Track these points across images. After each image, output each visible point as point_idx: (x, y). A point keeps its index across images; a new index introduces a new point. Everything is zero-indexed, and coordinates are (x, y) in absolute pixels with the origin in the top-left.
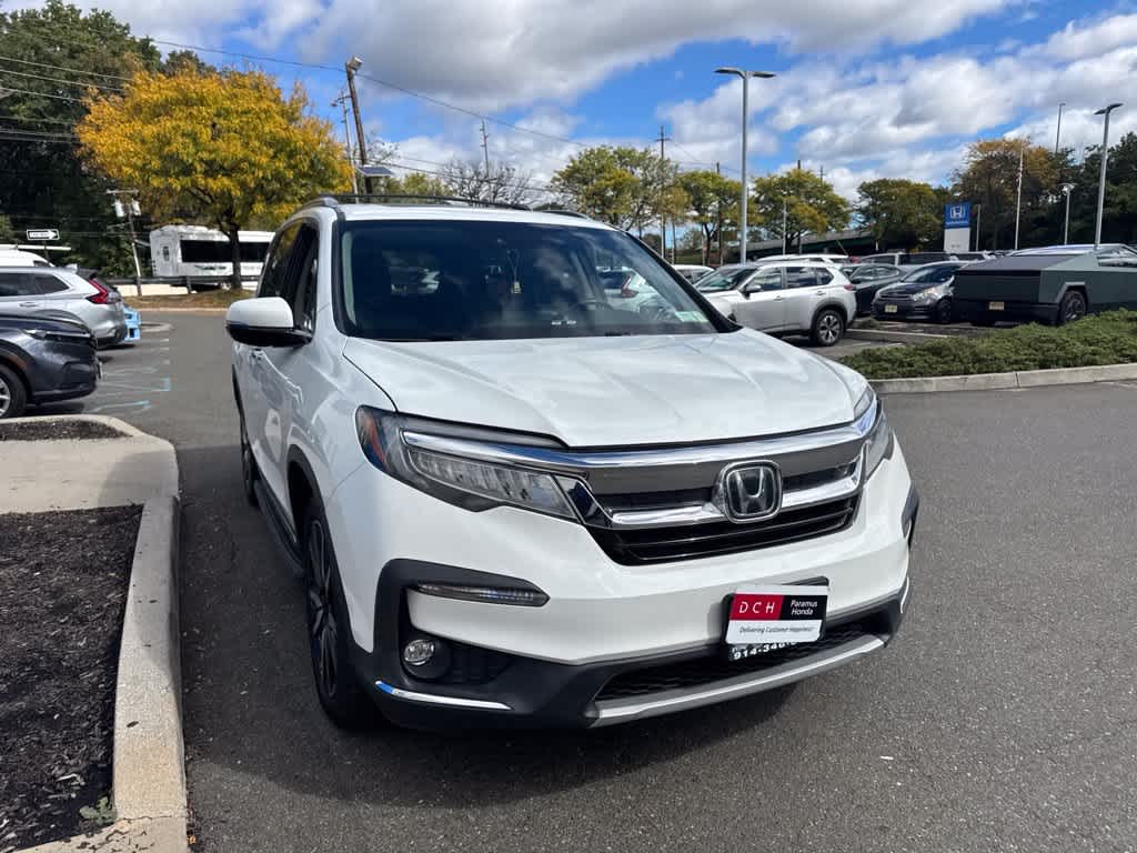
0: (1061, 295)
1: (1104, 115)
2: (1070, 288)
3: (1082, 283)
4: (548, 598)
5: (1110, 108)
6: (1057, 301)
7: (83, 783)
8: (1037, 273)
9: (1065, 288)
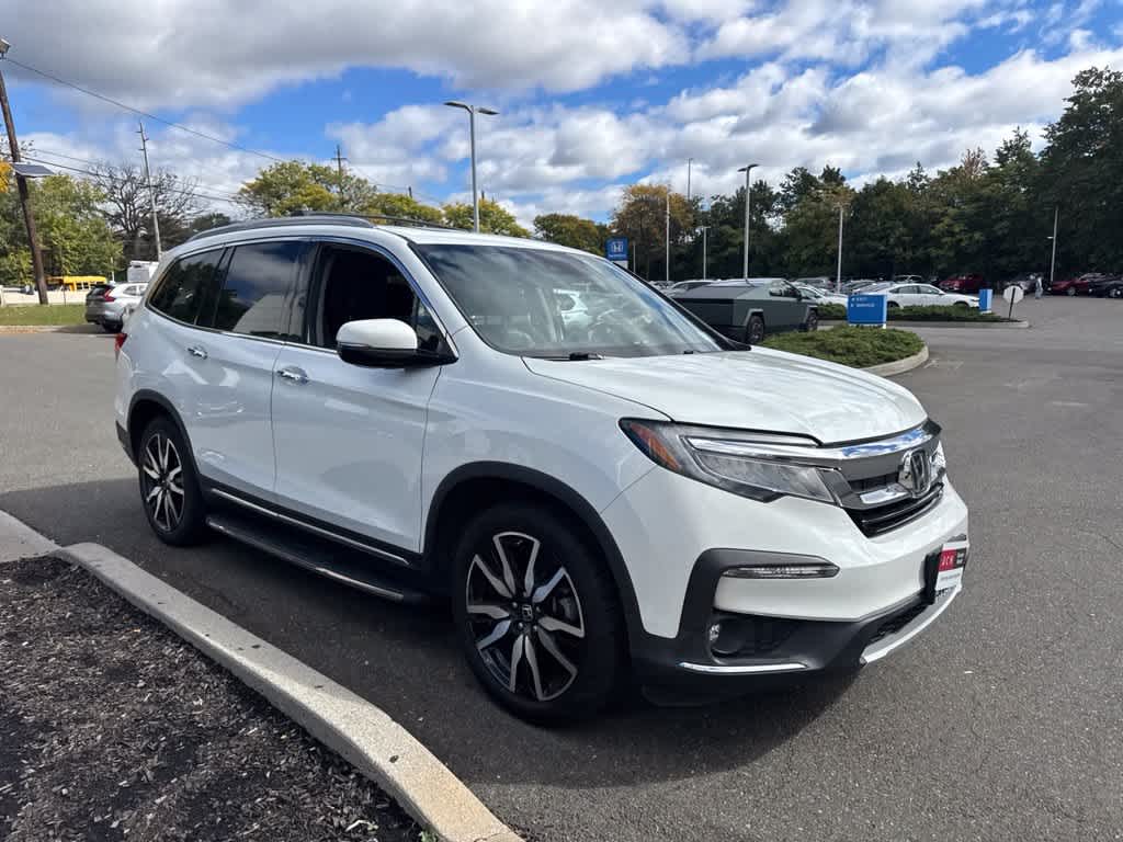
0: (747, 319)
1: (745, 173)
2: (754, 314)
3: (760, 310)
4: (838, 569)
5: (749, 167)
6: (745, 324)
7: (376, 827)
8: (730, 301)
9: (749, 315)
